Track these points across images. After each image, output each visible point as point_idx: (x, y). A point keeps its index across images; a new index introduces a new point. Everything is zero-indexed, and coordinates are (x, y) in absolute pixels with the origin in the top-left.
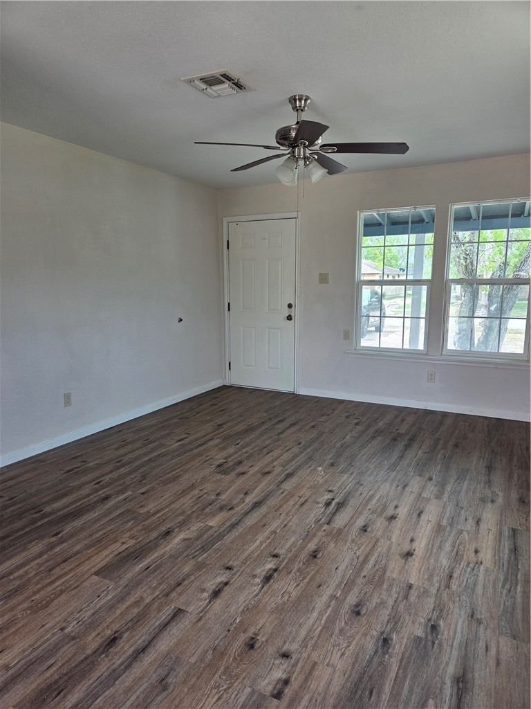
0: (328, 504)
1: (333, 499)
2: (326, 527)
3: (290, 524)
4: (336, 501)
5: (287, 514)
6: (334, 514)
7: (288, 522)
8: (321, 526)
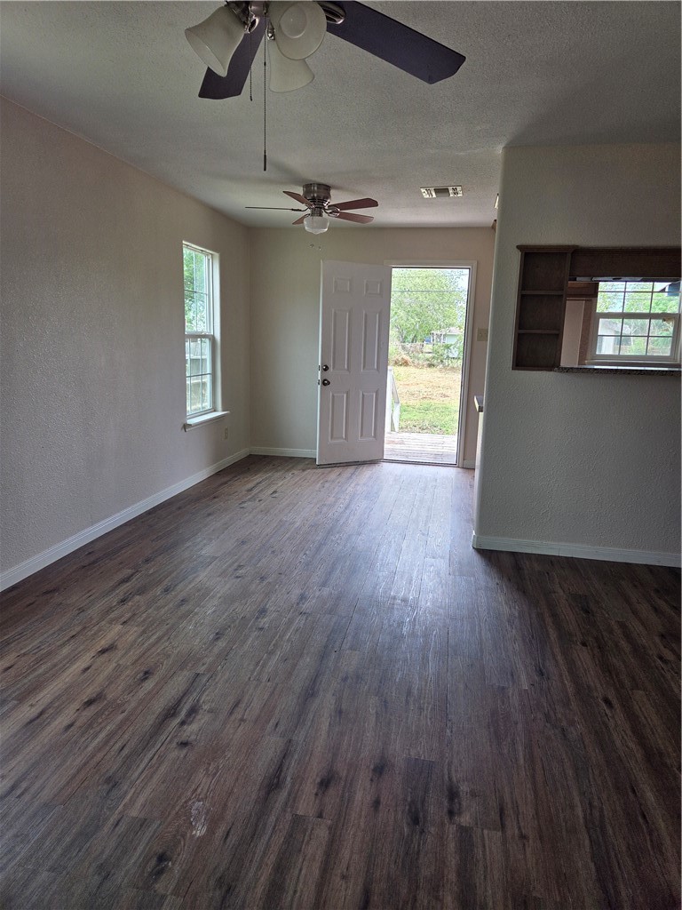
0: (193, 711)
1: (183, 723)
2: (201, 669)
3: (251, 667)
4: (177, 721)
5: (259, 680)
6: (186, 693)
7: (255, 669)
8: (208, 670)
